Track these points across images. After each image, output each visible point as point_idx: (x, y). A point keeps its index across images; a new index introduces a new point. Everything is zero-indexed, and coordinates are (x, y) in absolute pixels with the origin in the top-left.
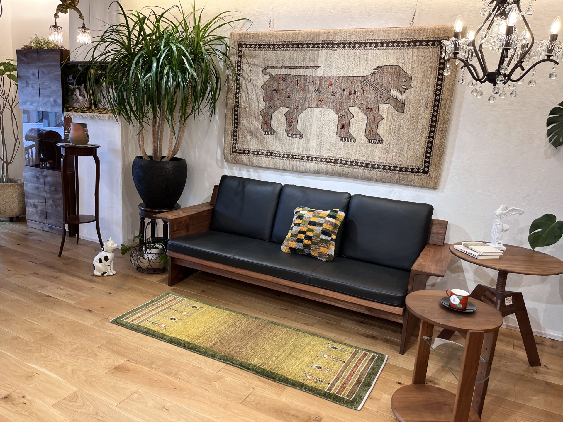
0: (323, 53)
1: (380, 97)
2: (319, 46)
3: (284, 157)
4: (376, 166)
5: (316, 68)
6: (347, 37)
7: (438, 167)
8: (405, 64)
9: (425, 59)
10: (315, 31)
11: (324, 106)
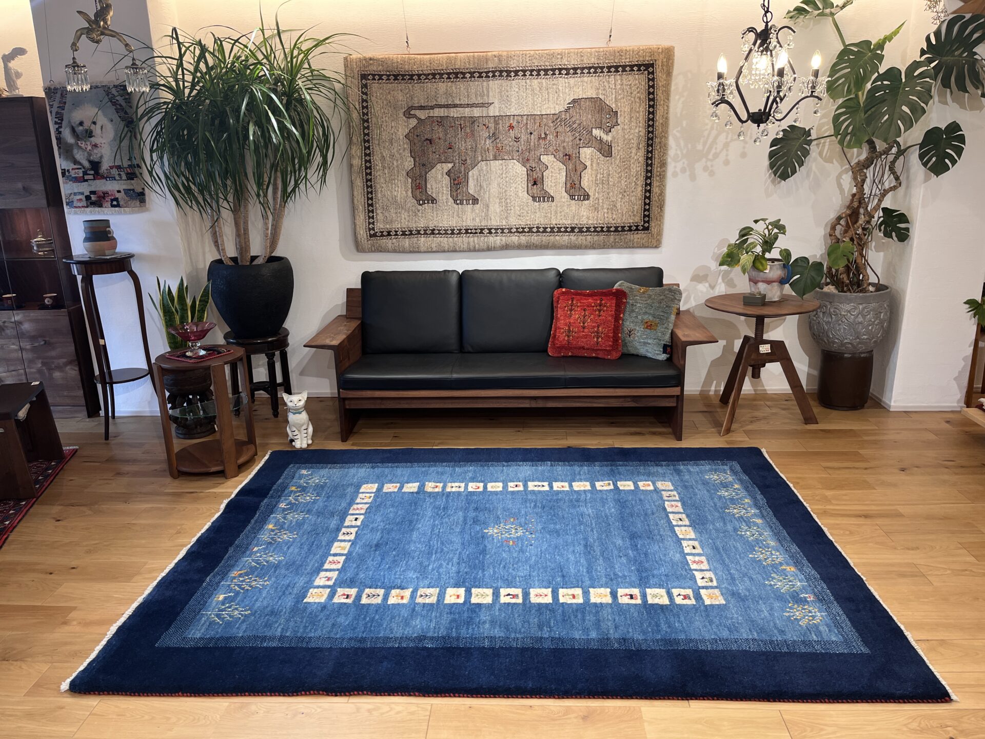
0: (494, 85)
1: (580, 140)
2: (489, 75)
3: (453, 233)
4: (585, 229)
5: (486, 105)
6: (526, 62)
7: (660, 221)
8: (607, 96)
9: (630, 88)
10: (480, 54)
11: (506, 157)
